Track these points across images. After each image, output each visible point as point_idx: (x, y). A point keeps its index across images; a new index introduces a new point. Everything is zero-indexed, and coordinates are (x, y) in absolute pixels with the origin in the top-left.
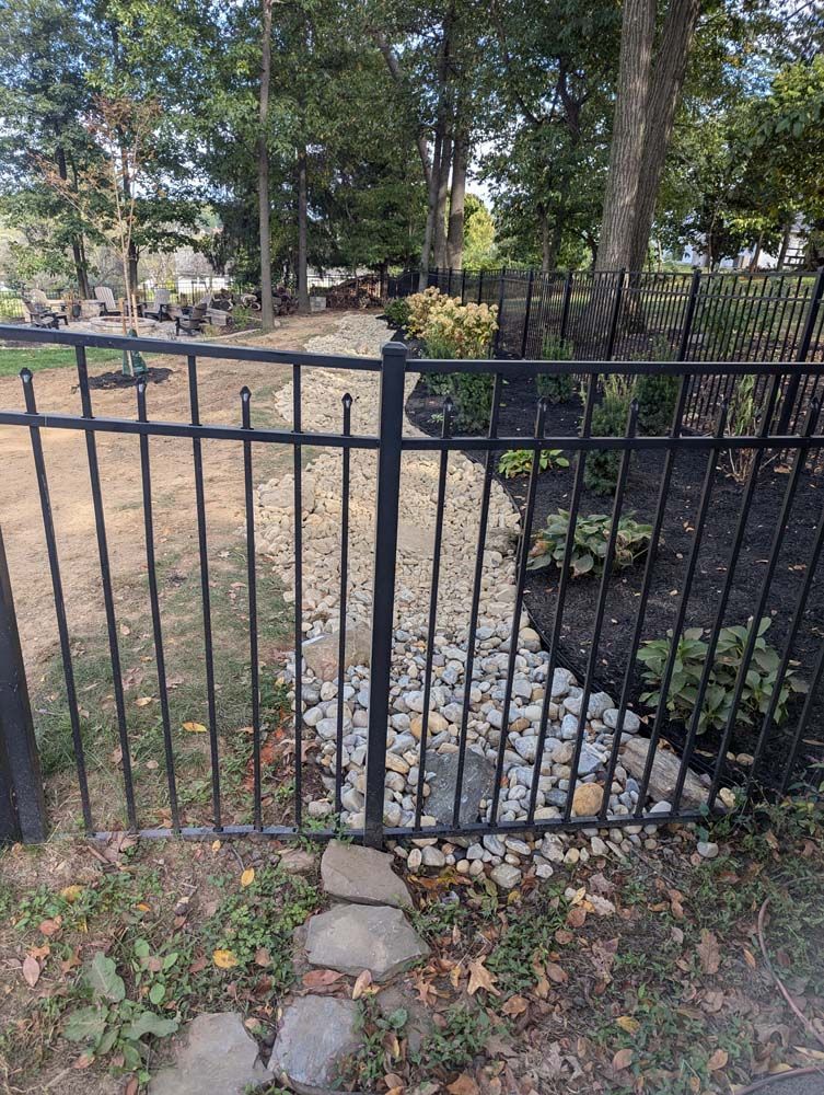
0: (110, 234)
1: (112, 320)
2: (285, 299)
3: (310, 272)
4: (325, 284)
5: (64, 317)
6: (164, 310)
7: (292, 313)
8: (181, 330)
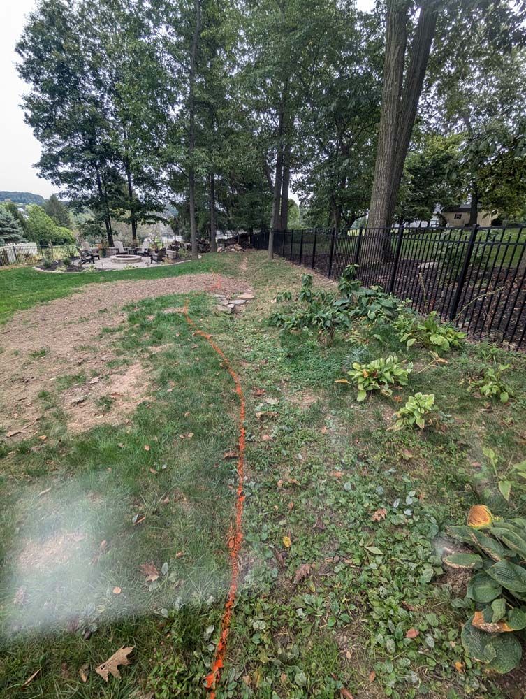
0: (124, 217)
1: (120, 257)
2: (205, 245)
3: (218, 232)
4: (224, 238)
5: (98, 256)
6: (147, 251)
7: (209, 251)
8: (153, 262)
